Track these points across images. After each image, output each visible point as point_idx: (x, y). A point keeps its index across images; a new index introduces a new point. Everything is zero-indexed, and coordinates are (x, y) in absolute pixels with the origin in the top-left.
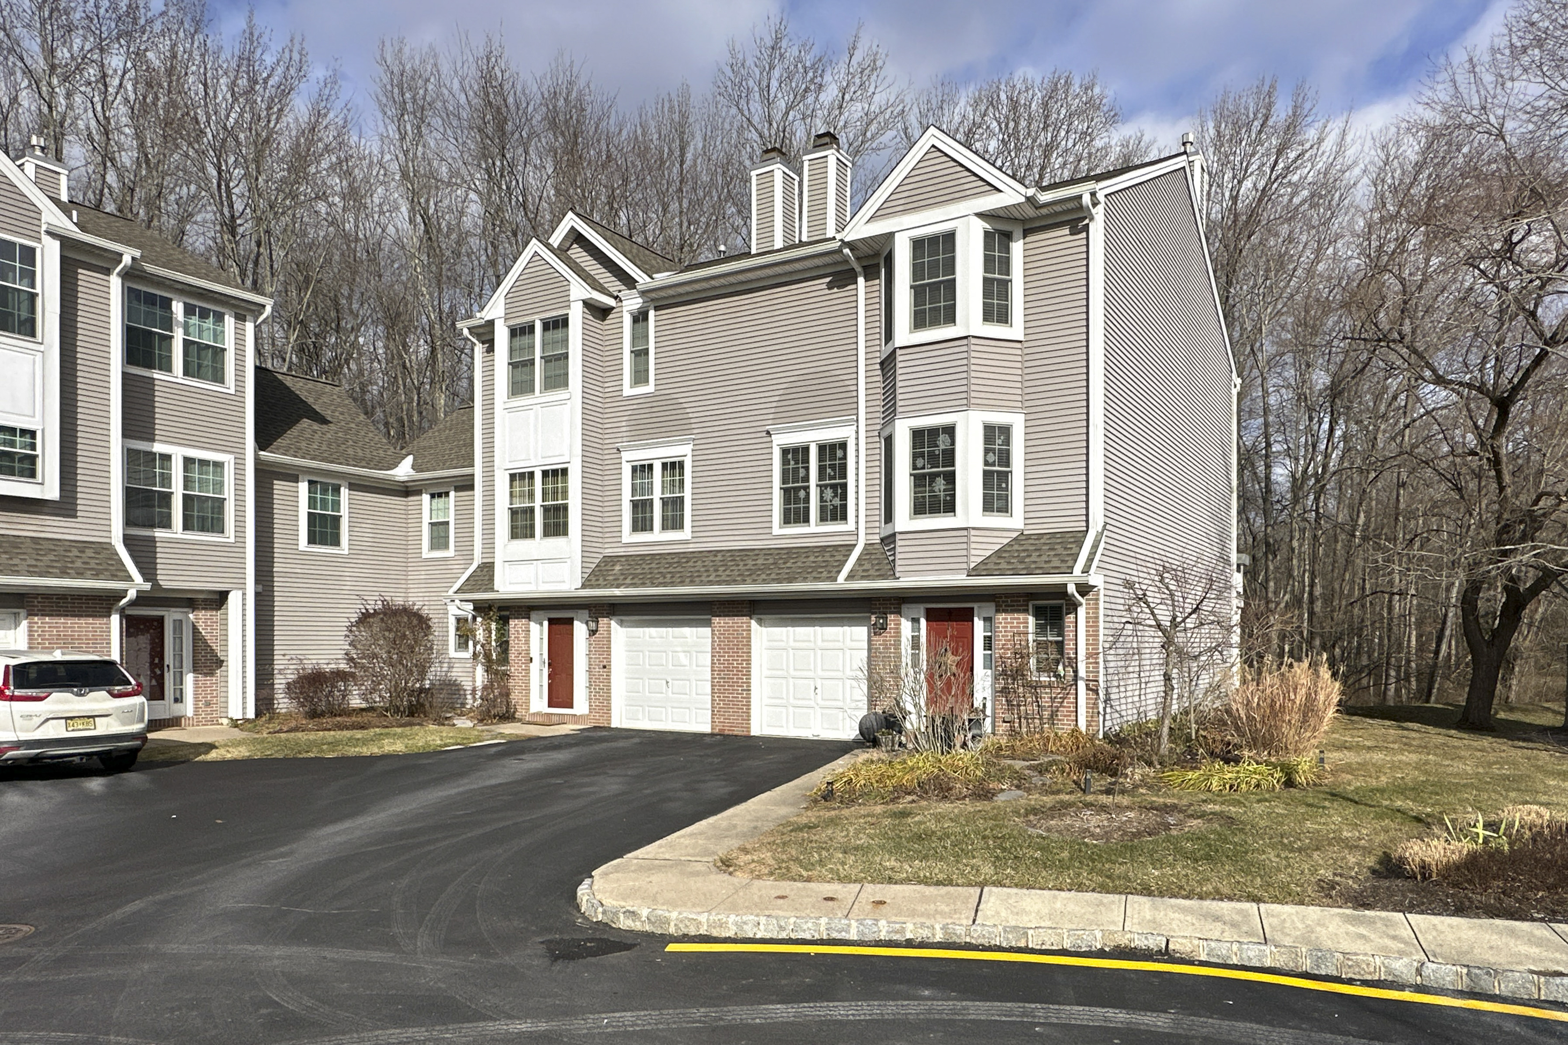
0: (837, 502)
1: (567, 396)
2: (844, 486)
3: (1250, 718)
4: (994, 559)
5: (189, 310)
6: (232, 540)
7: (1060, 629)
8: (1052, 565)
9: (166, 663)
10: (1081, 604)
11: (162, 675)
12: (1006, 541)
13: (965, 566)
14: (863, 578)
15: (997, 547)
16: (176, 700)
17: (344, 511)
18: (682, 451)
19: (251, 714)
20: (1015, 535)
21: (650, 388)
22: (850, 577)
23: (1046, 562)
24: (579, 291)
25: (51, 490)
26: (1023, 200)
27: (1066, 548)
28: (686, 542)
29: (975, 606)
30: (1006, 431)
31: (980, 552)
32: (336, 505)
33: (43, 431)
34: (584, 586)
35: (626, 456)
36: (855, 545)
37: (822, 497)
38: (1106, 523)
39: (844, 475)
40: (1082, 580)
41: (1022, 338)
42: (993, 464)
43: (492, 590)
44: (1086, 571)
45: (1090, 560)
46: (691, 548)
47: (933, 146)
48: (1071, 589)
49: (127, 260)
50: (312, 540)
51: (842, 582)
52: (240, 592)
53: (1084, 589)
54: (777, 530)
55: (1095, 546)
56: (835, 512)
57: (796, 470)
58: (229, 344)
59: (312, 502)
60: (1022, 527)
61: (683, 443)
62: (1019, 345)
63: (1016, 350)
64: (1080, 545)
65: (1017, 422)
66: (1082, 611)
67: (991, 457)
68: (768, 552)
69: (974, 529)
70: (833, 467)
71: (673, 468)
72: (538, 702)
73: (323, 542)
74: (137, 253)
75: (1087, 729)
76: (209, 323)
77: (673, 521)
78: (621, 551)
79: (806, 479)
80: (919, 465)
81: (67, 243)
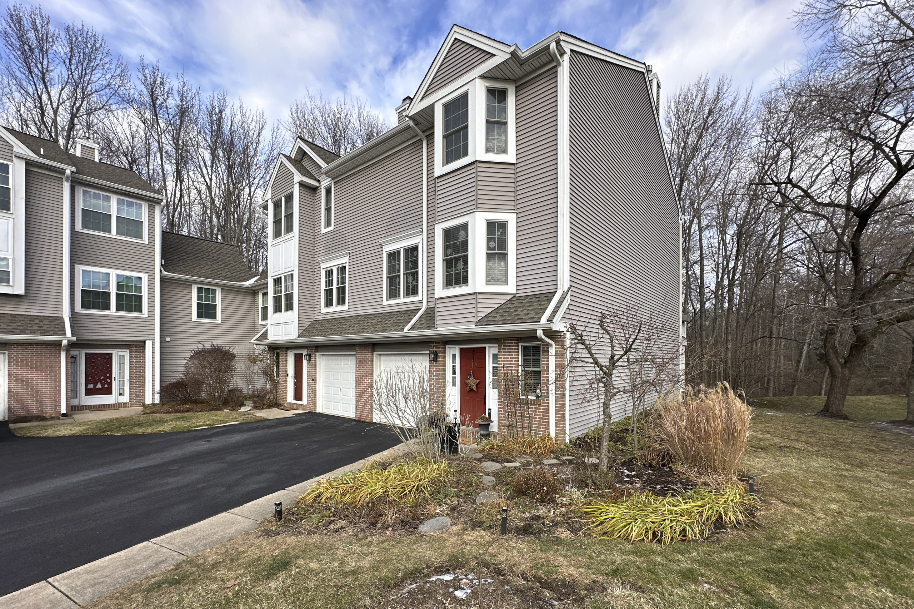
0: (414, 283)
1: (292, 235)
2: (417, 273)
3: (682, 440)
4: (493, 314)
5: (120, 202)
6: (146, 315)
7: (537, 362)
8: (529, 316)
9: (113, 376)
10: (551, 345)
11: (111, 383)
12: (503, 302)
13: (473, 319)
14: (419, 328)
15: (496, 306)
16: (120, 394)
17: (218, 302)
18: (345, 260)
19: (157, 401)
20: (509, 297)
21: (331, 228)
22: (412, 328)
23: (526, 314)
24: (298, 177)
25: (20, 290)
26: (509, 56)
27: (540, 305)
28: (345, 311)
29: (487, 346)
30: (503, 225)
31: (484, 310)
32: (214, 299)
33: (14, 259)
34: (299, 336)
35: (323, 266)
36: (420, 309)
37: (407, 281)
38: (571, 286)
39: (417, 267)
40: (547, 327)
41: (514, 162)
42: (494, 249)
43: (267, 339)
44: (550, 320)
45: (555, 312)
46: (348, 314)
47: (456, 39)
48: (540, 333)
49: (68, 172)
50: (199, 315)
51: (407, 331)
52: (151, 342)
53: (551, 334)
54: (385, 302)
55: (560, 302)
56: (412, 290)
57: (394, 265)
58: (145, 219)
59: (199, 298)
60: (514, 291)
61: (344, 256)
62: (512, 167)
63: (510, 170)
64: (549, 301)
65: (511, 219)
66: (552, 351)
67: (492, 244)
68: (380, 315)
69: (479, 293)
70: (412, 262)
71: (342, 269)
72: (290, 398)
73: (207, 317)
74: (74, 169)
75: (557, 436)
76: (134, 209)
77: (341, 301)
78: (320, 317)
79: (399, 271)
80: (448, 253)
81: (29, 163)
